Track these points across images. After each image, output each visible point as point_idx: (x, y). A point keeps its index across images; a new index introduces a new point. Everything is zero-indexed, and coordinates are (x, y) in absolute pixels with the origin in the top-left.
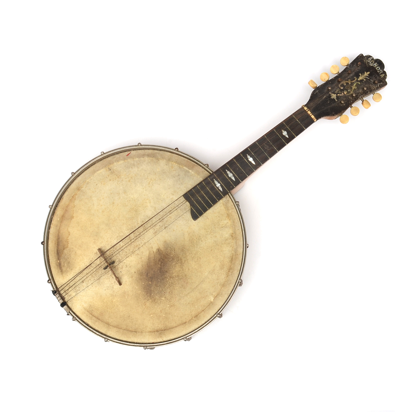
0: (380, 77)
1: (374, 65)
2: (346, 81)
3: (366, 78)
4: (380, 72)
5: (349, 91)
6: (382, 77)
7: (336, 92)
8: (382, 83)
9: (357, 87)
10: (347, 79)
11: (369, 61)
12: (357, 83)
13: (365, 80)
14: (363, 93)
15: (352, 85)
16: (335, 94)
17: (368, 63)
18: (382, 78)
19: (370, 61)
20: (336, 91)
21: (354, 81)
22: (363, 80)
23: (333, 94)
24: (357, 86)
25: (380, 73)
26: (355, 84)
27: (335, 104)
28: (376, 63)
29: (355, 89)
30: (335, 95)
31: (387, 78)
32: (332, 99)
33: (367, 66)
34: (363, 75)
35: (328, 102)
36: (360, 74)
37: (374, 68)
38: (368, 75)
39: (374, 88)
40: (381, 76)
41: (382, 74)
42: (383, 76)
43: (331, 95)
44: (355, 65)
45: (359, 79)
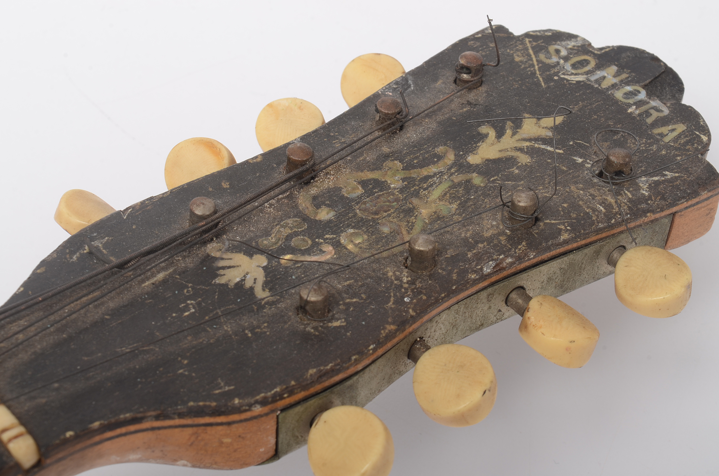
0: (657, 140)
1: (593, 78)
2: (360, 168)
3: (531, 152)
4: (647, 114)
5: (386, 230)
6: (667, 139)
7: (265, 242)
8: (669, 175)
9: (463, 206)
10: (370, 157)
11: (555, 59)
12: (458, 178)
13: (524, 159)
14: (509, 238)
15: (416, 194)
16: (261, 251)
17: (545, 68)
18: (667, 146)
19: (566, 59)
20: (267, 233)
21: (433, 169)
22: (510, 161)
23: (240, 259)
24: (454, 198)
25: (649, 121)
26: (444, 187)
27: (246, 321)
28: (614, 69)
29: (437, 217)
30: (262, 260)
31: (712, 147)
32: (226, 285)
33: (538, 84)
34: (509, 132)
35: (187, 308)
36: (484, 129)
37: (602, 92)
38: (550, 134)
39: (603, 203)
40: (662, 135)
41: (663, 121)
42: (675, 134)
43: (221, 264)
44: (439, 82)
45: (473, 159)
